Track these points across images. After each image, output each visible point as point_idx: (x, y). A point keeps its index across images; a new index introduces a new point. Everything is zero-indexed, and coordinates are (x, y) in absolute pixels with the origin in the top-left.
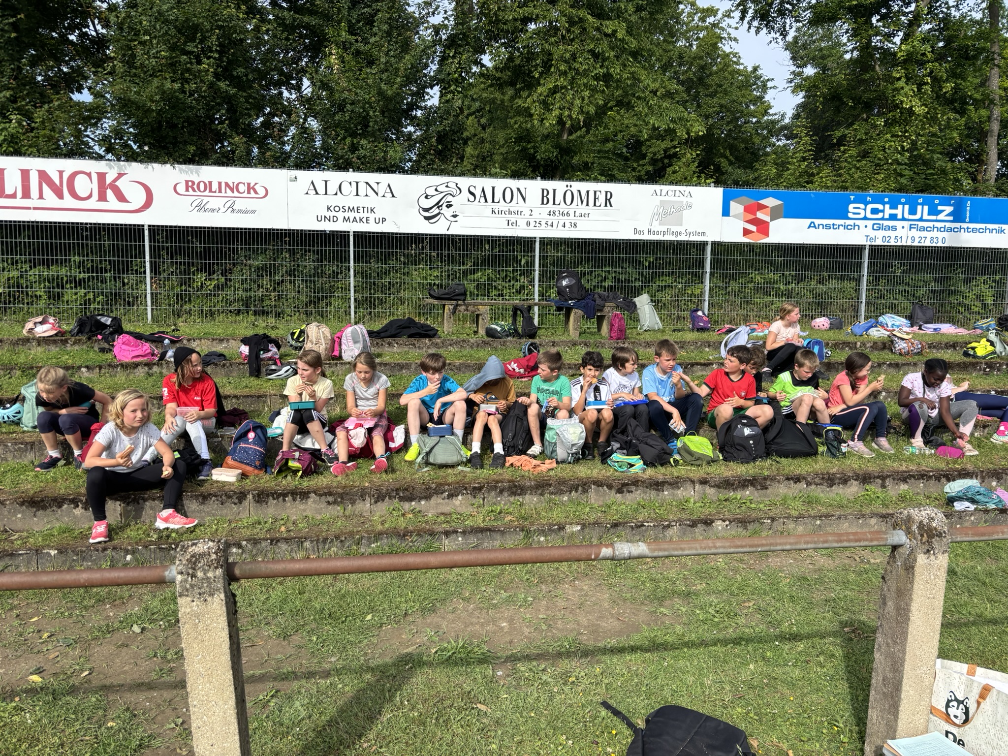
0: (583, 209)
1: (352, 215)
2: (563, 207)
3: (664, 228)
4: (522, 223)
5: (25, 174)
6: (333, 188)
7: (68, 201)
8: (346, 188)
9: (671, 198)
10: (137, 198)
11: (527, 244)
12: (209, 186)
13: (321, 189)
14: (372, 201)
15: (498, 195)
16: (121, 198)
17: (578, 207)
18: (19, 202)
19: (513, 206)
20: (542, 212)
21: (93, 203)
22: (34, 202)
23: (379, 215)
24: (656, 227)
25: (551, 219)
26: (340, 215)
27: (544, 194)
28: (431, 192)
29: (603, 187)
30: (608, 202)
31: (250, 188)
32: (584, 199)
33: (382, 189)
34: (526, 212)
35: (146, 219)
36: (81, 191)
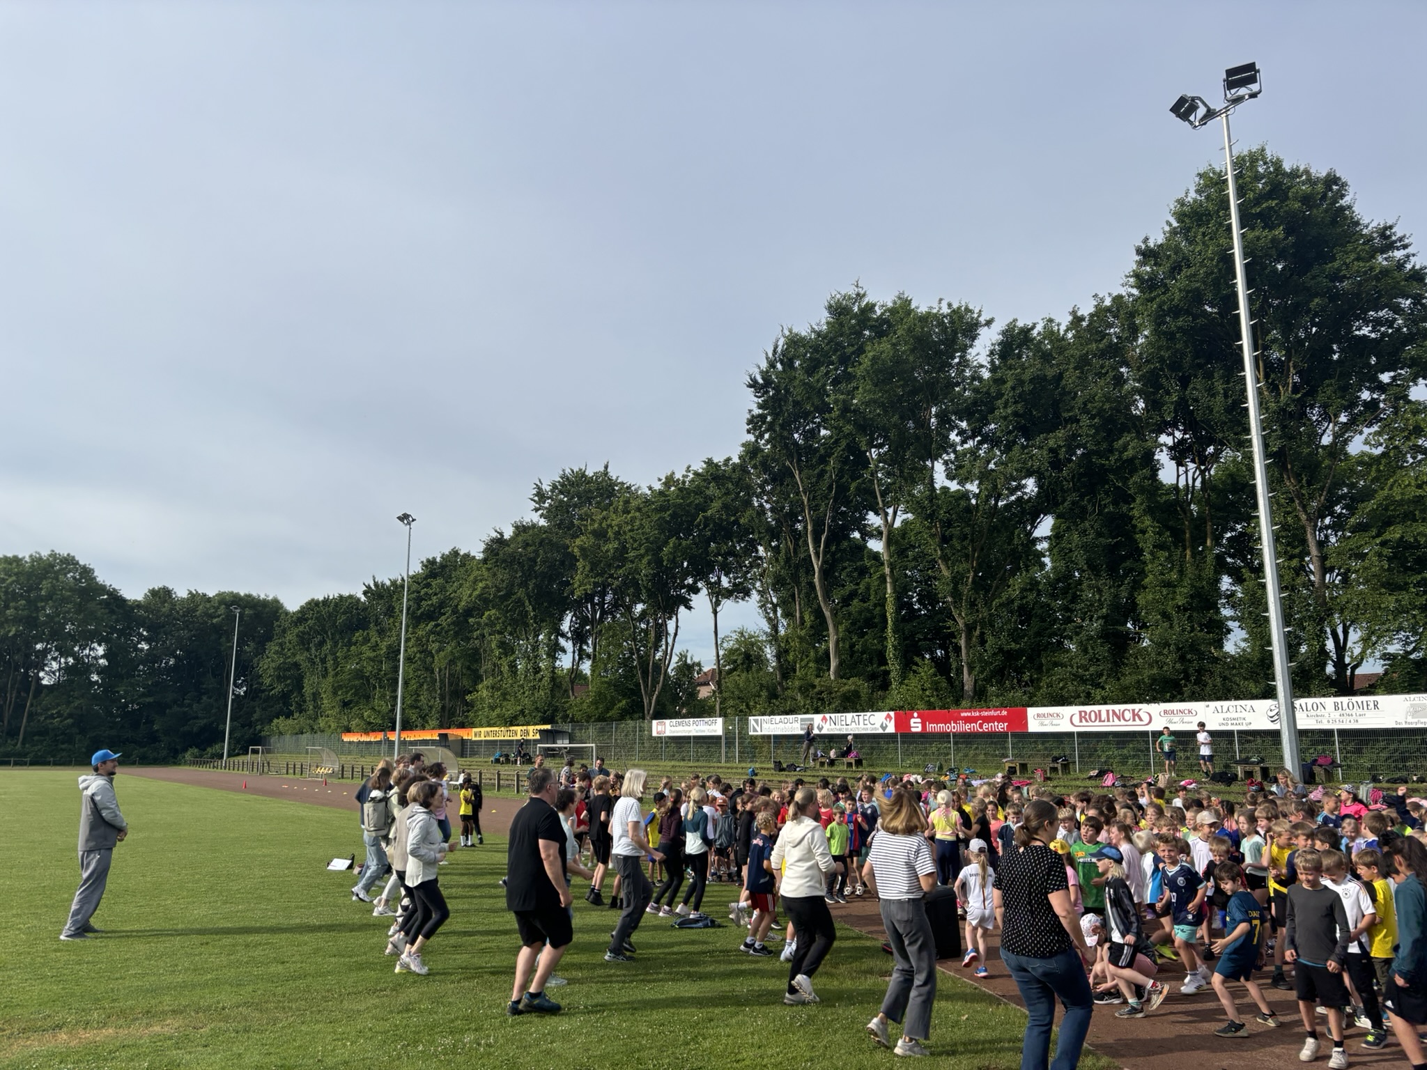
0: (1359, 712)
1: (1235, 722)
2: (1350, 712)
3: (1416, 720)
4: (1325, 721)
5: (1108, 711)
6: (1225, 709)
7: (1123, 722)
8: (1231, 709)
9: (1417, 702)
10: (1146, 718)
11: (1328, 733)
12: (1173, 712)
13: (1220, 710)
14: (1244, 714)
15: (1310, 707)
16: (1141, 720)
17: (1357, 711)
18: (1106, 723)
19: (1319, 712)
20: (1336, 715)
21: (1131, 722)
22: (1111, 723)
23: (1248, 721)
24: (1410, 719)
25: (1342, 718)
26: (1229, 722)
27: (1336, 707)
28: (1273, 708)
29: (1371, 698)
30: (1376, 706)
31: (1190, 712)
32: (1362, 705)
33: (1248, 708)
34: (1327, 715)
35: (1150, 728)
36: (1127, 718)
